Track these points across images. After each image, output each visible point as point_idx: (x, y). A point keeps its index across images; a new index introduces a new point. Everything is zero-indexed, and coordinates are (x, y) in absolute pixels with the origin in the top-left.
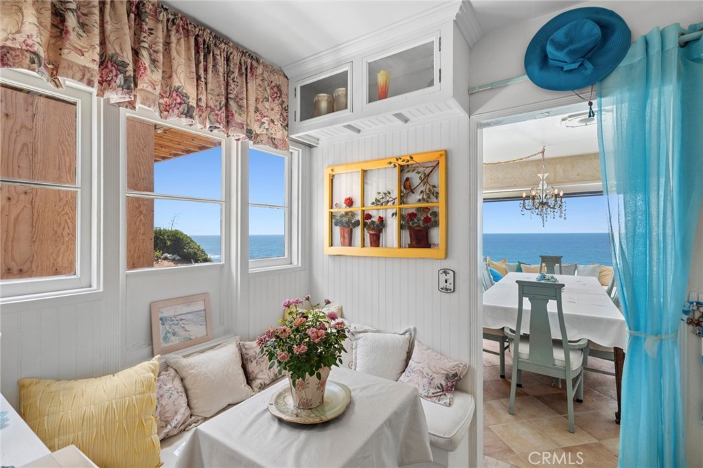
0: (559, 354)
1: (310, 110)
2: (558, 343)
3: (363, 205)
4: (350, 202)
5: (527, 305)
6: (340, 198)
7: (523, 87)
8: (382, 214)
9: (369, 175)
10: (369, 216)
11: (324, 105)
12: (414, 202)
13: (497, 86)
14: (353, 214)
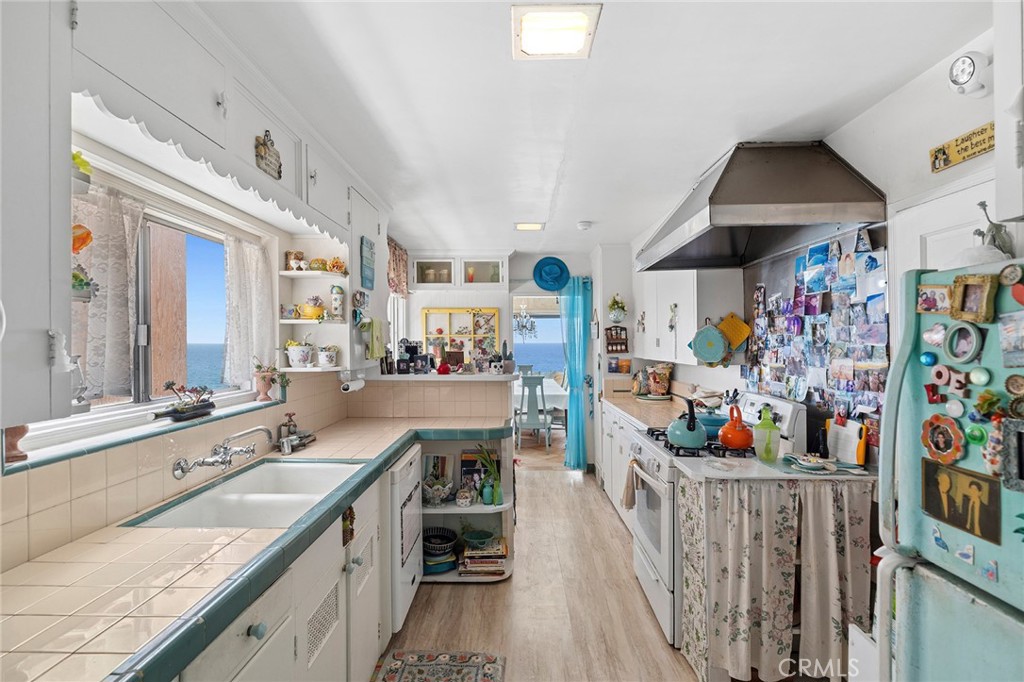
0: (541, 417)
1: (423, 278)
2: (541, 412)
3: (450, 333)
4: (440, 331)
5: (527, 390)
6: (433, 329)
7: (532, 284)
8: (462, 340)
9: (453, 316)
10: (454, 340)
11: (432, 277)
12: (481, 334)
13: (523, 281)
14: (443, 339)
